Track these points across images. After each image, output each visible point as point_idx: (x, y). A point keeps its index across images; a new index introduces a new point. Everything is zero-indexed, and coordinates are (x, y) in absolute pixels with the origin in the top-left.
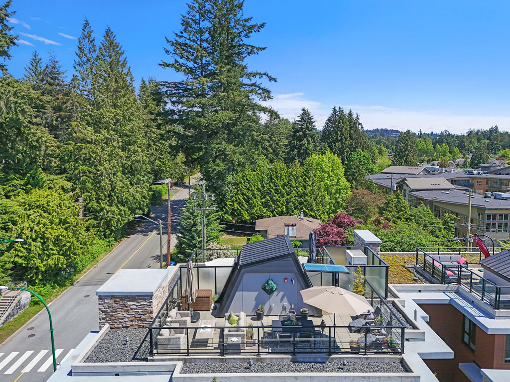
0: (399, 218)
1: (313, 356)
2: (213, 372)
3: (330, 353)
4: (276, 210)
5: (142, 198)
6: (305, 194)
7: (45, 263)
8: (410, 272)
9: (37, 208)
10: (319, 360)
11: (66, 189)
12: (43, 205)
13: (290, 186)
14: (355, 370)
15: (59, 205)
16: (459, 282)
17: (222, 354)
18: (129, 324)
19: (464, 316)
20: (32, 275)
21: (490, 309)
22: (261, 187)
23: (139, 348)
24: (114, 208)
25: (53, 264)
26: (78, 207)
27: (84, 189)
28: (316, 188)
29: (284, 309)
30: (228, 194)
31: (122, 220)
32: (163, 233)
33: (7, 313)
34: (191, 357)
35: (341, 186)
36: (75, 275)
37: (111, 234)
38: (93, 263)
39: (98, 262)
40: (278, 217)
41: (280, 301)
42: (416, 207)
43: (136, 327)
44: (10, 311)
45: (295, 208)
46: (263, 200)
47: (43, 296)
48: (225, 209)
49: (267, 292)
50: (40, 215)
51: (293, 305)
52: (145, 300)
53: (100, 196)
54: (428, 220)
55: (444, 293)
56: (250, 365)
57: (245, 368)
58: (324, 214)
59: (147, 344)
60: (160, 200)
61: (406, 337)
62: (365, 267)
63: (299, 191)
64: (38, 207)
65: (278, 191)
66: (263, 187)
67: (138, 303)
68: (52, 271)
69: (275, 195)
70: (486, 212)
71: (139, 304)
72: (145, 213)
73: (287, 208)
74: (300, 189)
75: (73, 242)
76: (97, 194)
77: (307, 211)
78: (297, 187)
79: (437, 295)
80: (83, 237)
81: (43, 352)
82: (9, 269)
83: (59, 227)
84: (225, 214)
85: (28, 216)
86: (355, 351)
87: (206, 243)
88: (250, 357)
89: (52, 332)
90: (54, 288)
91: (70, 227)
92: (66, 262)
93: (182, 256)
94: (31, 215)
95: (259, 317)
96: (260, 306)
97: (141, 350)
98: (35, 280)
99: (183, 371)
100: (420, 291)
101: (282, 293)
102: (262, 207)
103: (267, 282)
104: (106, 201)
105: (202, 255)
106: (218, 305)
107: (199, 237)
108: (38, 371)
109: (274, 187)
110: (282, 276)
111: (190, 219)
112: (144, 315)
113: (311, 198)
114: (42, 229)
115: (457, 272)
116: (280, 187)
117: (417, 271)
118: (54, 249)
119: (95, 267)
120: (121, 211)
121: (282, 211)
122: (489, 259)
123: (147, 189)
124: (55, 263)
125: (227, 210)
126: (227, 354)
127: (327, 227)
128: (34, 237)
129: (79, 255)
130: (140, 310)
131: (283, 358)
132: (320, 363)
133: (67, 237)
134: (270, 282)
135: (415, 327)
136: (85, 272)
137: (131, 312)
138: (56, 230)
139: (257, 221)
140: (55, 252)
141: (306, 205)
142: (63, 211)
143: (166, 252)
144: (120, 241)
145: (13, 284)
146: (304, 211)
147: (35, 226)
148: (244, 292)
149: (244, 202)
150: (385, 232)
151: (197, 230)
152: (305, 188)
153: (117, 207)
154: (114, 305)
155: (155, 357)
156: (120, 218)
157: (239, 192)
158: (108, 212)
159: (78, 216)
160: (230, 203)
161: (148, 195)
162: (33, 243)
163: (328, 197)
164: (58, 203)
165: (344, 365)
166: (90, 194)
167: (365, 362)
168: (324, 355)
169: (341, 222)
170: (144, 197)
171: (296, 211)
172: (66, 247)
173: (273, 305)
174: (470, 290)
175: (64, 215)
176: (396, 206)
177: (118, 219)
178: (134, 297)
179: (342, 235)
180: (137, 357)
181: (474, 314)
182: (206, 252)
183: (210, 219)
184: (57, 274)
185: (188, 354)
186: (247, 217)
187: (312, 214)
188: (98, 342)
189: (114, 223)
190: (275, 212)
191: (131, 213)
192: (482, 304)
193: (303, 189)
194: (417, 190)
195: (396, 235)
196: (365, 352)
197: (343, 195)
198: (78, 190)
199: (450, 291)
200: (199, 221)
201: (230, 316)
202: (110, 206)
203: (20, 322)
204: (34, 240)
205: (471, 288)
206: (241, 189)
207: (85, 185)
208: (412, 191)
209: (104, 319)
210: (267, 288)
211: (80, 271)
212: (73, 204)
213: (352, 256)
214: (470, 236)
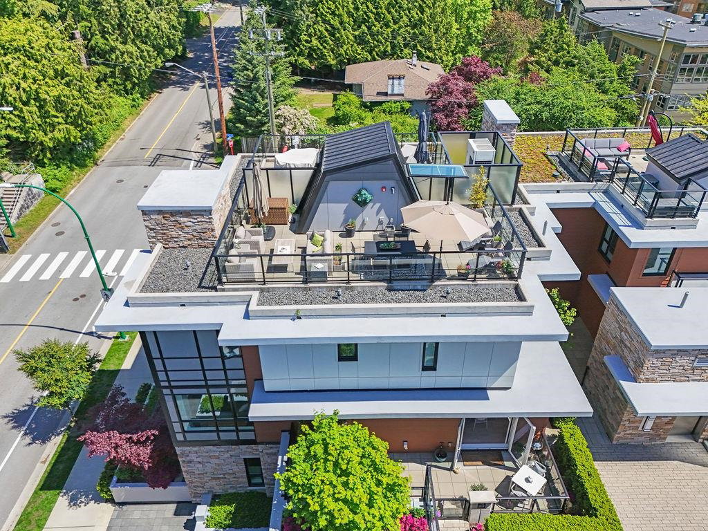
0: (556, 63)
1: (413, 283)
2: (296, 303)
3: (432, 280)
4: (376, 50)
5: (170, 29)
6: (422, 22)
7: (50, 135)
8: (552, 163)
9: (16, 52)
10: (419, 287)
11: (51, 16)
12: (23, 46)
13: (400, 7)
14: (460, 299)
15: (48, 47)
16: (611, 178)
17: (305, 282)
18: (186, 243)
19: (607, 224)
20: (37, 153)
21: (640, 217)
22: (354, 9)
23: (204, 274)
24: (131, 48)
25: (62, 138)
26: (75, 48)
27: (79, 17)
28: (439, 10)
29: (381, 223)
30: (302, 22)
31: (146, 66)
32: (210, 86)
33: (19, 205)
34: (269, 286)
35: (478, 7)
36: (97, 151)
37: (133, 88)
38: (117, 132)
39: (124, 131)
40: (379, 63)
41: (375, 215)
42: (585, 45)
43: (197, 247)
44: (21, 202)
45: (406, 46)
46: (357, 33)
47: (60, 181)
48: (299, 47)
49: (359, 204)
50: (24, 64)
51: (392, 219)
52: (202, 215)
53: (105, 27)
54: (597, 65)
55: (589, 193)
56: (339, 295)
57: (333, 298)
58: (447, 55)
59: (213, 268)
60: (197, 27)
61: (527, 255)
62: (490, 167)
63: (412, 17)
64: (17, 50)
65: (380, 17)
66: (357, 9)
67: (194, 219)
68: (64, 146)
69: (375, 23)
70: (686, 51)
71: (196, 221)
72: (179, 54)
73: (393, 47)
74: (414, 13)
75: (82, 106)
76: (99, 23)
77: (423, 51)
78: (409, 9)
79: (578, 196)
80: (96, 96)
81: (81, 255)
82: (4, 147)
83: (56, 82)
84: (298, 55)
85: (7, 65)
86: (462, 276)
87: (275, 106)
88: (339, 285)
89: (88, 239)
90: (72, 169)
91: (72, 81)
92: (79, 134)
93: (242, 127)
94: (9, 64)
95: (349, 233)
96: (350, 220)
97: (207, 277)
98: (43, 159)
99: (260, 303)
100: (558, 192)
101: (378, 205)
102: (355, 45)
103: (359, 192)
104: (116, 36)
105: (270, 124)
106: (296, 217)
107: (263, 97)
108: (81, 276)
109: (374, 10)
110: (379, 184)
111: (247, 70)
112: (203, 233)
113: (430, 28)
114: (32, 85)
115: (612, 164)
116: (384, 11)
117: (561, 162)
118: (58, 115)
119: (122, 139)
120: (142, 51)
121: (385, 51)
122: (659, 147)
123: (176, 13)
124: (65, 137)
125: (302, 49)
126: (311, 282)
127: (449, 80)
128: (24, 99)
129: (95, 124)
130: (198, 228)
131: (376, 286)
132: (420, 290)
133: (72, 98)
134: (364, 192)
135: (540, 244)
136: (110, 146)
137: (186, 230)
138: (53, 86)
139: (347, 67)
140: (60, 120)
141: (422, 41)
142: (55, 57)
143: (219, 117)
144: (150, 98)
145: (15, 166)
146: (417, 50)
147: (21, 82)
148: (329, 204)
149: (327, 35)
150: (532, 88)
151: (259, 86)
152: (422, 12)
153: (136, 45)
154: (164, 221)
155: (226, 287)
156: (143, 63)
157: (319, 19)
158: (122, 54)
159: (80, 63)
160: (306, 38)
161: (179, 24)
162: (25, 109)
163: (455, 26)
164: (46, 43)
165: (447, 293)
166: (90, 25)
167: (473, 289)
168: (425, 283)
169: (470, 72)
170: (174, 27)
171: (406, 51)
172: (75, 113)
173: (367, 219)
174: (623, 190)
175: (59, 63)
176: (555, 42)
177: (140, 65)
178: (188, 213)
179: (470, 93)
180: (203, 284)
181: (619, 222)
182: (275, 121)
183: (277, 67)
184: (71, 149)
185: (264, 282)
186: (332, 62)
187: (430, 55)
188: (153, 266)
189: (134, 71)
190: (374, 53)
191: (158, 55)
192: (633, 210)
193: (418, 12)
194: (593, 10)
195: (546, 93)
196: (475, 278)
197: (479, 22)
198: (70, 20)
199: (596, 191)
200: (261, 73)
201: (313, 235)
202: (124, 43)
203: (40, 215)
204: (26, 104)
205: (624, 189)
206: (322, 13)
207: (79, 8)
208: (586, 11)
209: (153, 237)
210: (360, 199)
211: (103, 145)
212: (68, 44)
213: (476, 149)
214: (651, 91)
